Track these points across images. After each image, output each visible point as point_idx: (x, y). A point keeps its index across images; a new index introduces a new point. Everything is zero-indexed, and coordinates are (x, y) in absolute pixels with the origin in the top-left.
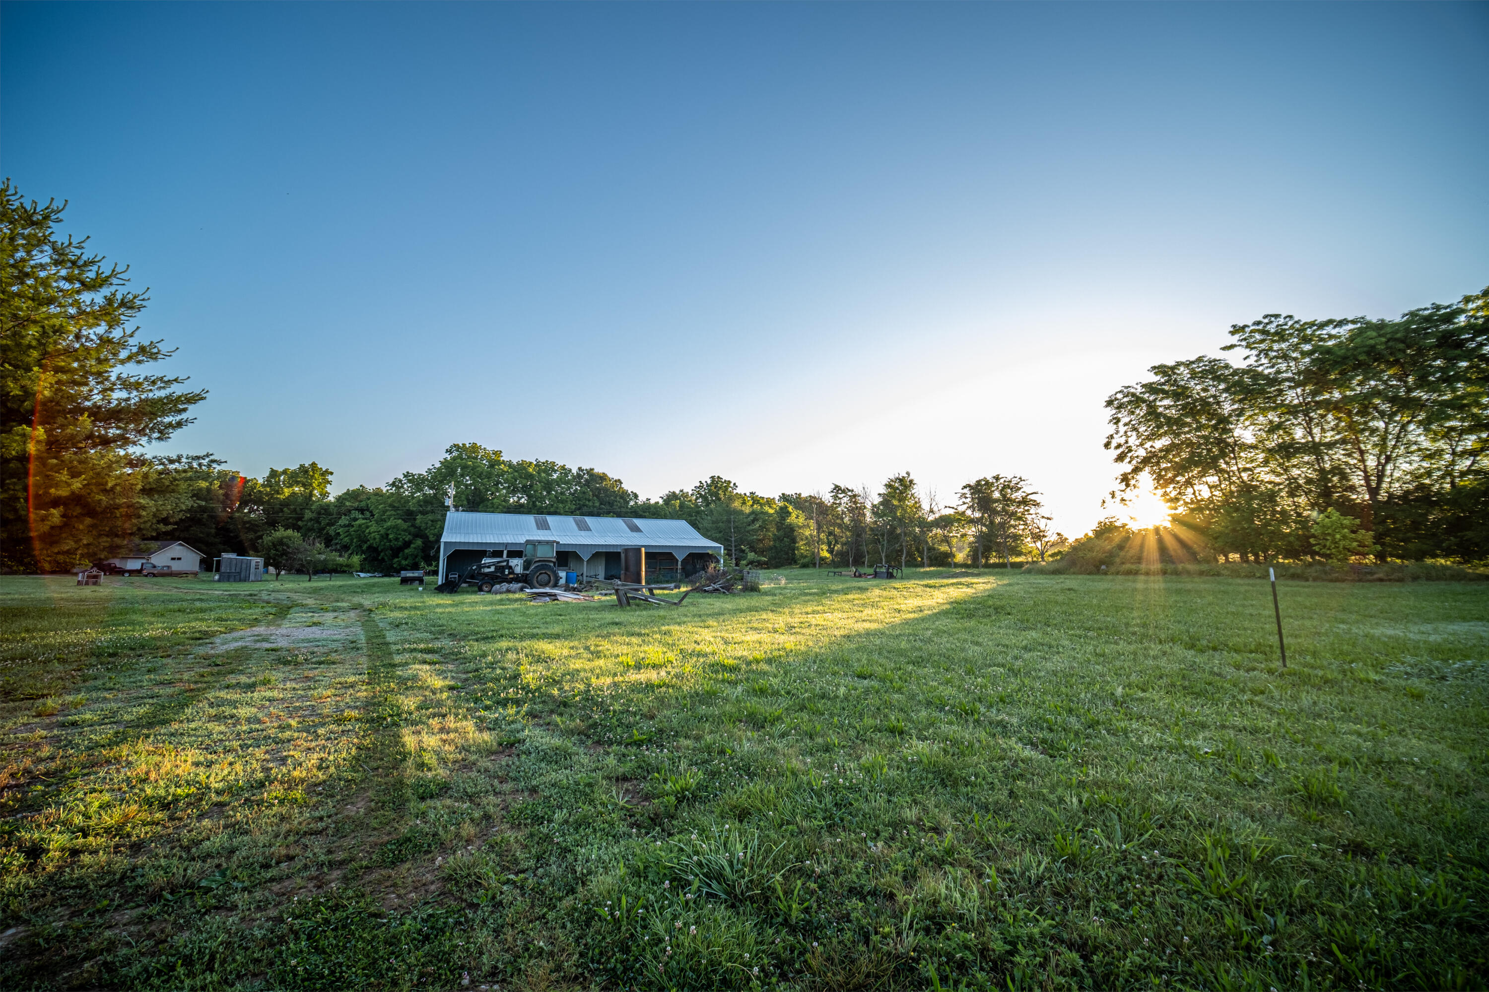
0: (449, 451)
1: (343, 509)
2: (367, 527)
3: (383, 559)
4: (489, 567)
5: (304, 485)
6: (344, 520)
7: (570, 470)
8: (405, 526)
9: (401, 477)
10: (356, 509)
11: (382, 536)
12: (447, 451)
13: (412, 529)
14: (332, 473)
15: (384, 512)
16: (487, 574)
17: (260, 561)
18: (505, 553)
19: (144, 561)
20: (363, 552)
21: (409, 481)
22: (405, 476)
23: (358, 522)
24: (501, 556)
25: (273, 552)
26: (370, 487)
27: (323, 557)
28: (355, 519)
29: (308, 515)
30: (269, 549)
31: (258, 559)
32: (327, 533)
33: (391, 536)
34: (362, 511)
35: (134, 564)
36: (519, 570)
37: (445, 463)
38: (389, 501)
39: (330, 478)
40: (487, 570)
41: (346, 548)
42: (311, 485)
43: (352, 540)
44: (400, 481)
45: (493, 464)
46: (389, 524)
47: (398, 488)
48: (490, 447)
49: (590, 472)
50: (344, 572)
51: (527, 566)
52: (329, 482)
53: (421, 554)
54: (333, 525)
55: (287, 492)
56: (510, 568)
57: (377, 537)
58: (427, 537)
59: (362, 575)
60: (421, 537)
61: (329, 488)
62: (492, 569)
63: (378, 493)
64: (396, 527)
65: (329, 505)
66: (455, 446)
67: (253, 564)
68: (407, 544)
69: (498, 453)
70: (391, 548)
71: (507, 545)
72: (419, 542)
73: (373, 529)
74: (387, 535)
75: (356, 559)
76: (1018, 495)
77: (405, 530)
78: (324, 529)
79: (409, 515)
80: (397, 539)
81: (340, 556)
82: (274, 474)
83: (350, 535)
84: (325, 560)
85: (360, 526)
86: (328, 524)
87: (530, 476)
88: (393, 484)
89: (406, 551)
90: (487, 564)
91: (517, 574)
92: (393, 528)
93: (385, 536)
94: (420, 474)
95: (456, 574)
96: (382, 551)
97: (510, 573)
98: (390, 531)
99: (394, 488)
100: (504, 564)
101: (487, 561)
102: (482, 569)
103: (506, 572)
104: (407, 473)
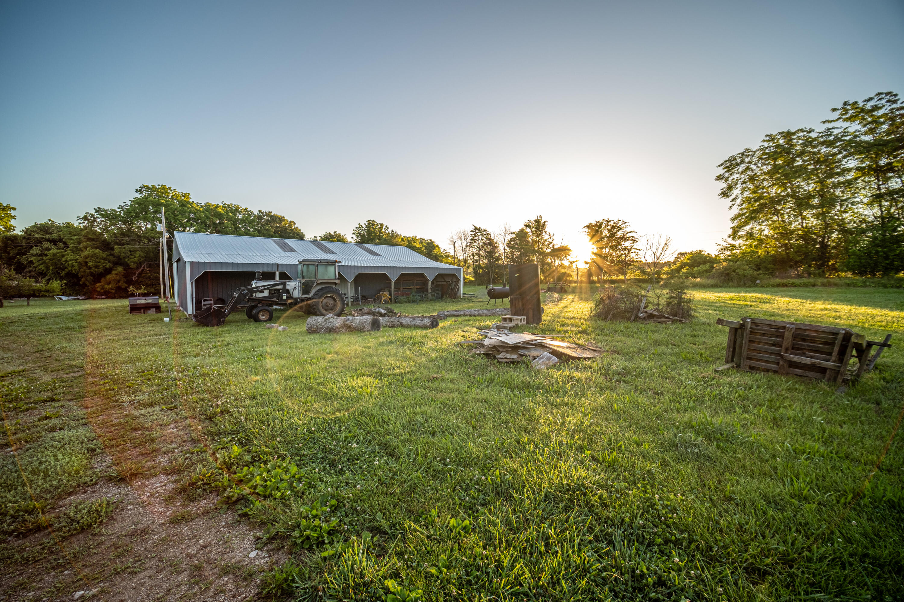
0: (139, 191)
1: (33, 241)
2: (63, 256)
3: (84, 284)
4: (262, 291)
6: (35, 250)
7: (252, 212)
8: (104, 255)
9: (93, 212)
10: (47, 240)
11: (80, 264)
12: (137, 191)
13: (111, 258)
14: (14, 209)
15: (80, 243)
16: (260, 300)
18: (277, 274)
20: (61, 279)
21: (103, 216)
22: (97, 211)
23: (51, 251)
24: (274, 279)
26: (60, 221)
27: (15, 283)
28: (48, 249)
32: (19, 262)
33: (90, 264)
34: (54, 242)
36: (297, 294)
37: (136, 201)
38: (83, 233)
39: (13, 213)
40: (259, 295)
41: (42, 274)
43: (47, 268)
44: (92, 215)
45: (183, 204)
46: (86, 253)
47: (91, 222)
48: (181, 190)
49: (268, 214)
50: (43, 296)
51: (306, 288)
52: (14, 217)
53: (123, 279)
54: (24, 254)
56: (288, 291)
57: (75, 264)
58: (128, 265)
59: (64, 298)
60: (121, 265)
61: (13, 223)
62: (266, 293)
63: (69, 226)
64: (95, 256)
65: (14, 239)
66: (144, 187)
68: (108, 271)
69: (187, 195)
70: (92, 274)
71: (276, 266)
72: (120, 269)
73: (69, 258)
74: (86, 263)
75: (56, 284)
76: (620, 234)
77: (104, 259)
78: (14, 258)
79: (106, 246)
80: (97, 267)
81: (37, 282)
83: (44, 263)
84: (17, 285)
85: (54, 255)
86: (18, 254)
87: (219, 215)
88: (85, 218)
89: (108, 277)
90: (260, 288)
91: (296, 299)
92: (92, 257)
93: (84, 264)
94: (112, 210)
95: (211, 300)
96: (82, 277)
97: (288, 298)
98: (88, 260)
99: (86, 222)
100: (280, 287)
101: (258, 285)
102: (254, 295)
103: (284, 297)
104: (99, 208)
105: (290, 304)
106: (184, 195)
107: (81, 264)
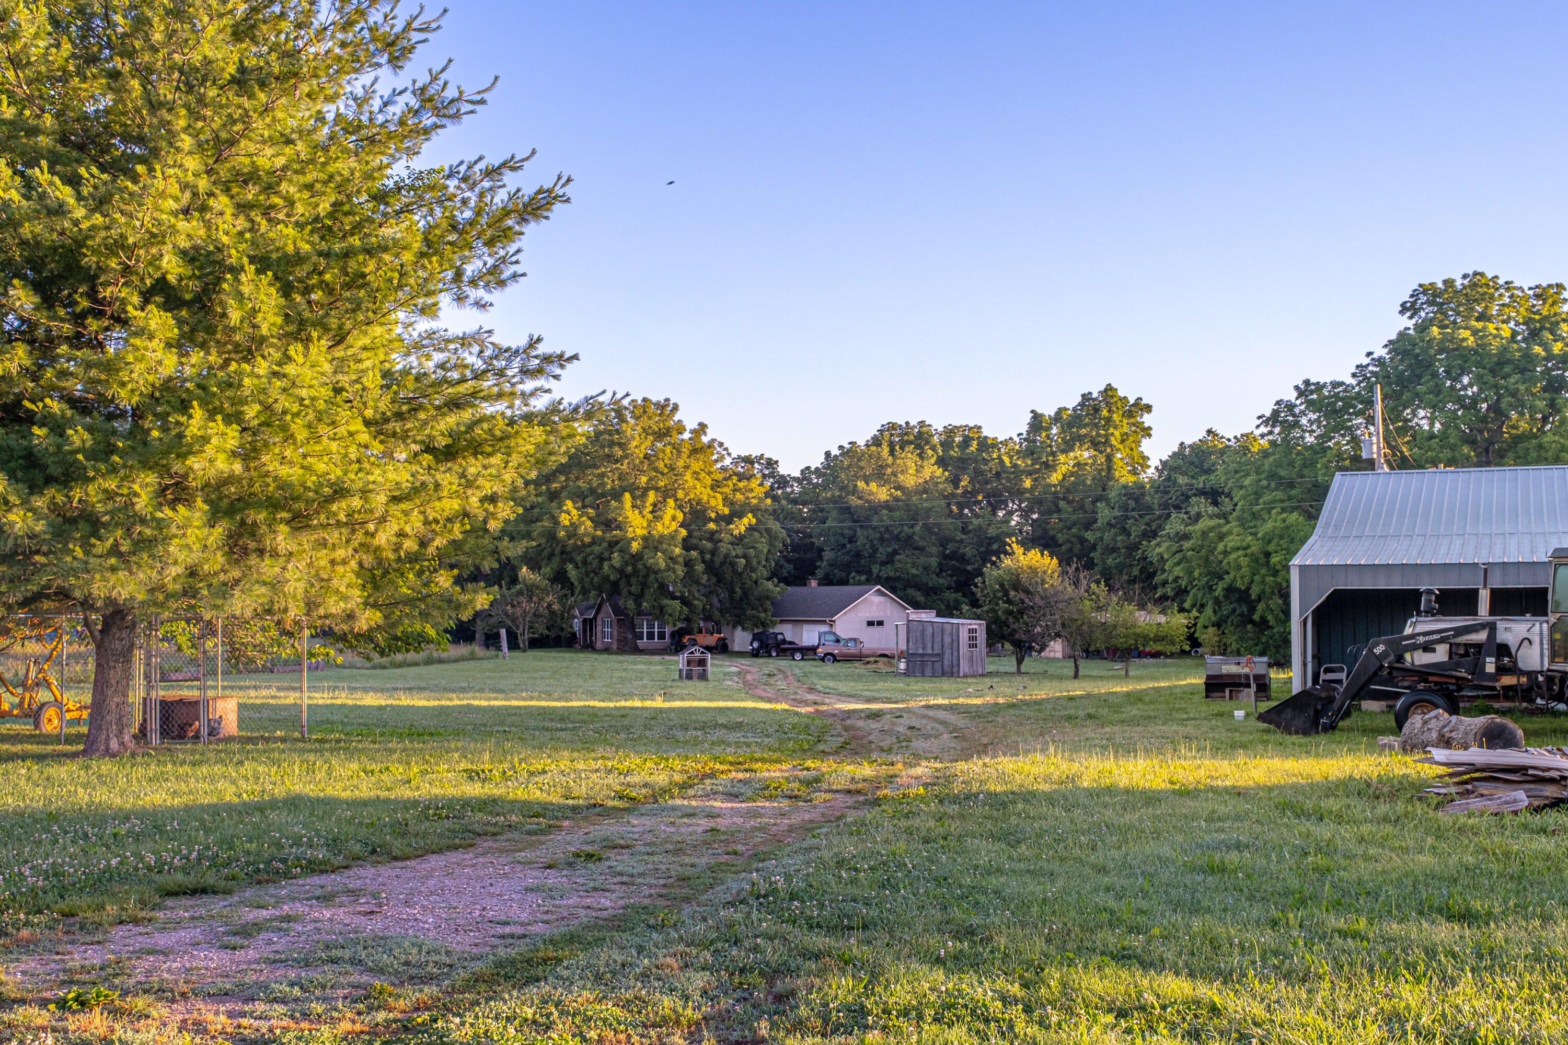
0: (1408, 309)
1: (1174, 496)
2: (1221, 537)
3: (1264, 620)
4: (1428, 648)
5: (1095, 444)
6: (1174, 525)
9: (1291, 396)
10: (1202, 493)
12: (1404, 309)
14: (1147, 408)
15: (1258, 496)
16: (1422, 674)
17: (979, 626)
18: (1484, 597)
19: (824, 628)
21: (1313, 406)
22: (1301, 393)
23: (1202, 527)
24: (1472, 610)
25: (1003, 606)
28: (1198, 519)
29: (1104, 513)
30: (994, 600)
31: (975, 624)
32: (1141, 558)
34: (1210, 496)
35: (809, 636)
36: (1534, 659)
37: (1399, 343)
38: (1269, 464)
39: (1144, 419)
40: (1421, 659)
41: (1182, 592)
42: (1107, 442)
43: (1191, 573)
44: (1290, 407)
46: (1269, 525)
47: (1289, 427)
51: (1561, 644)
54: (1153, 536)
55: (1065, 463)
56: (1503, 650)
57: (1244, 561)
61: (1146, 446)
62: (1441, 654)
63: (1244, 445)
66: (1424, 291)
67: (964, 636)
71: (1487, 569)
73: (1232, 541)
82: (1037, 422)
85: (1204, 534)
86: (1144, 536)
88: (1276, 419)
90: (1421, 639)
91: (1531, 674)
92: (1281, 537)
93: (1263, 560)
94: (1336, 384)
95: (1342, 670)
96: (1259, 600)
97: (1502, 670)
98: (1271, 548)
99: (1277, 430)
100: (1482, 636)
101: (1420, 628)
102: (1408, 656)
103: (1490, 668)
104: (1307, 382)
105: (1506, 688)
106: (1541, 293)
107: (1257, 560)
